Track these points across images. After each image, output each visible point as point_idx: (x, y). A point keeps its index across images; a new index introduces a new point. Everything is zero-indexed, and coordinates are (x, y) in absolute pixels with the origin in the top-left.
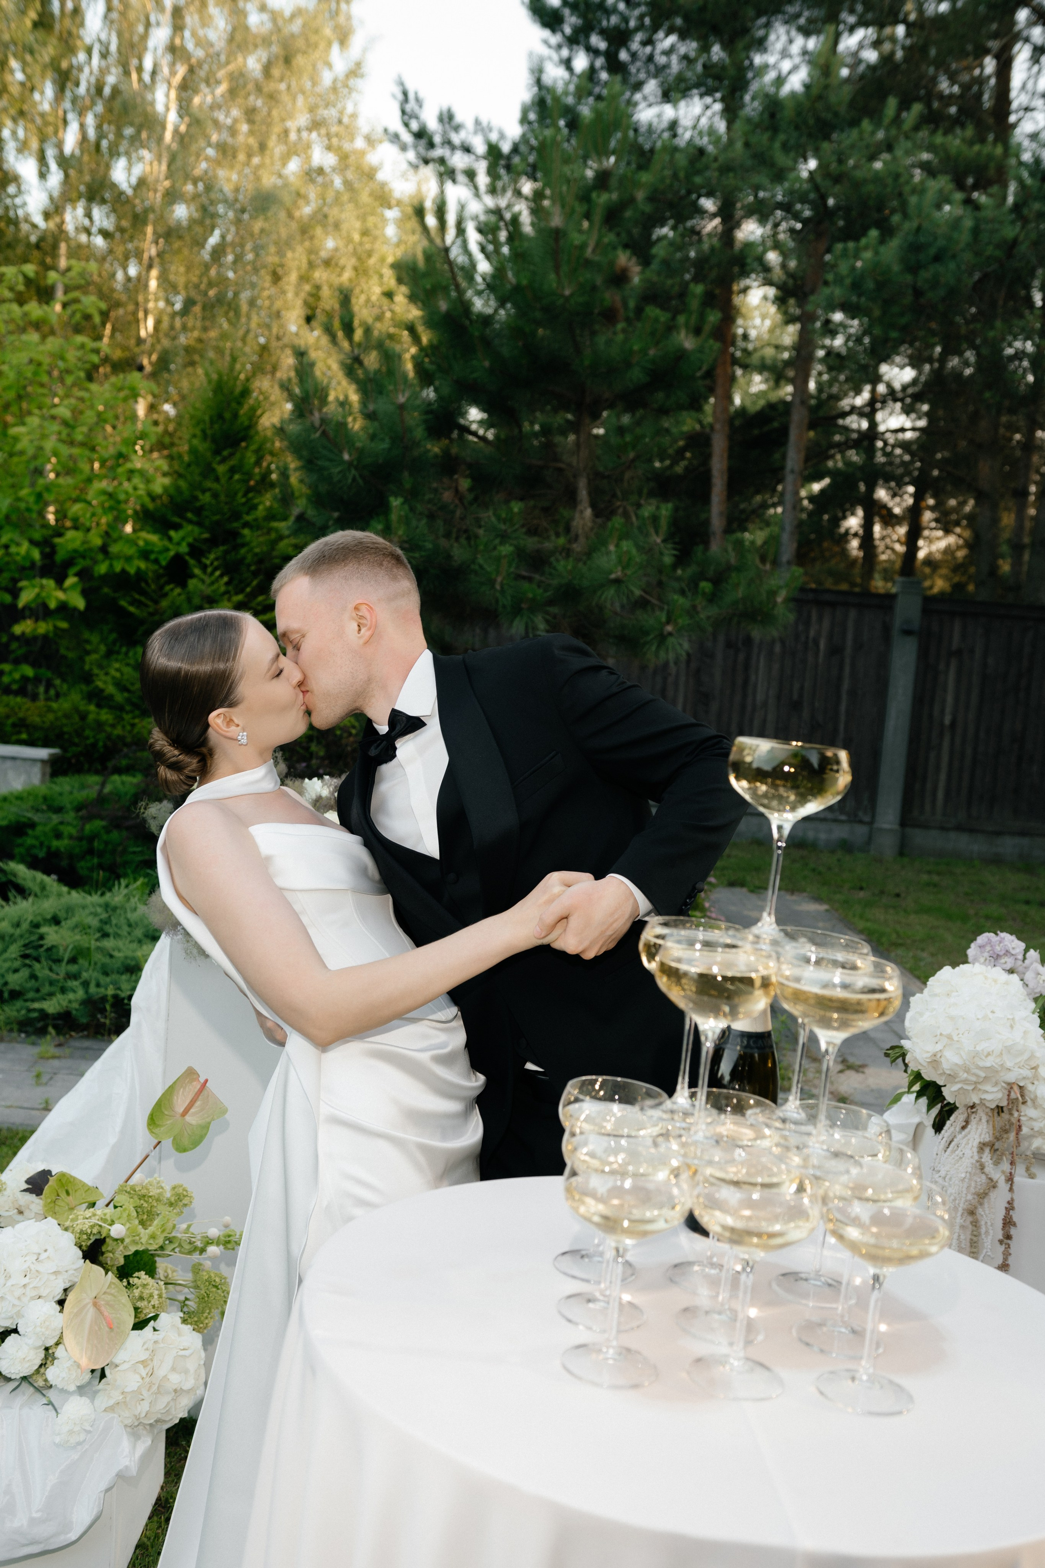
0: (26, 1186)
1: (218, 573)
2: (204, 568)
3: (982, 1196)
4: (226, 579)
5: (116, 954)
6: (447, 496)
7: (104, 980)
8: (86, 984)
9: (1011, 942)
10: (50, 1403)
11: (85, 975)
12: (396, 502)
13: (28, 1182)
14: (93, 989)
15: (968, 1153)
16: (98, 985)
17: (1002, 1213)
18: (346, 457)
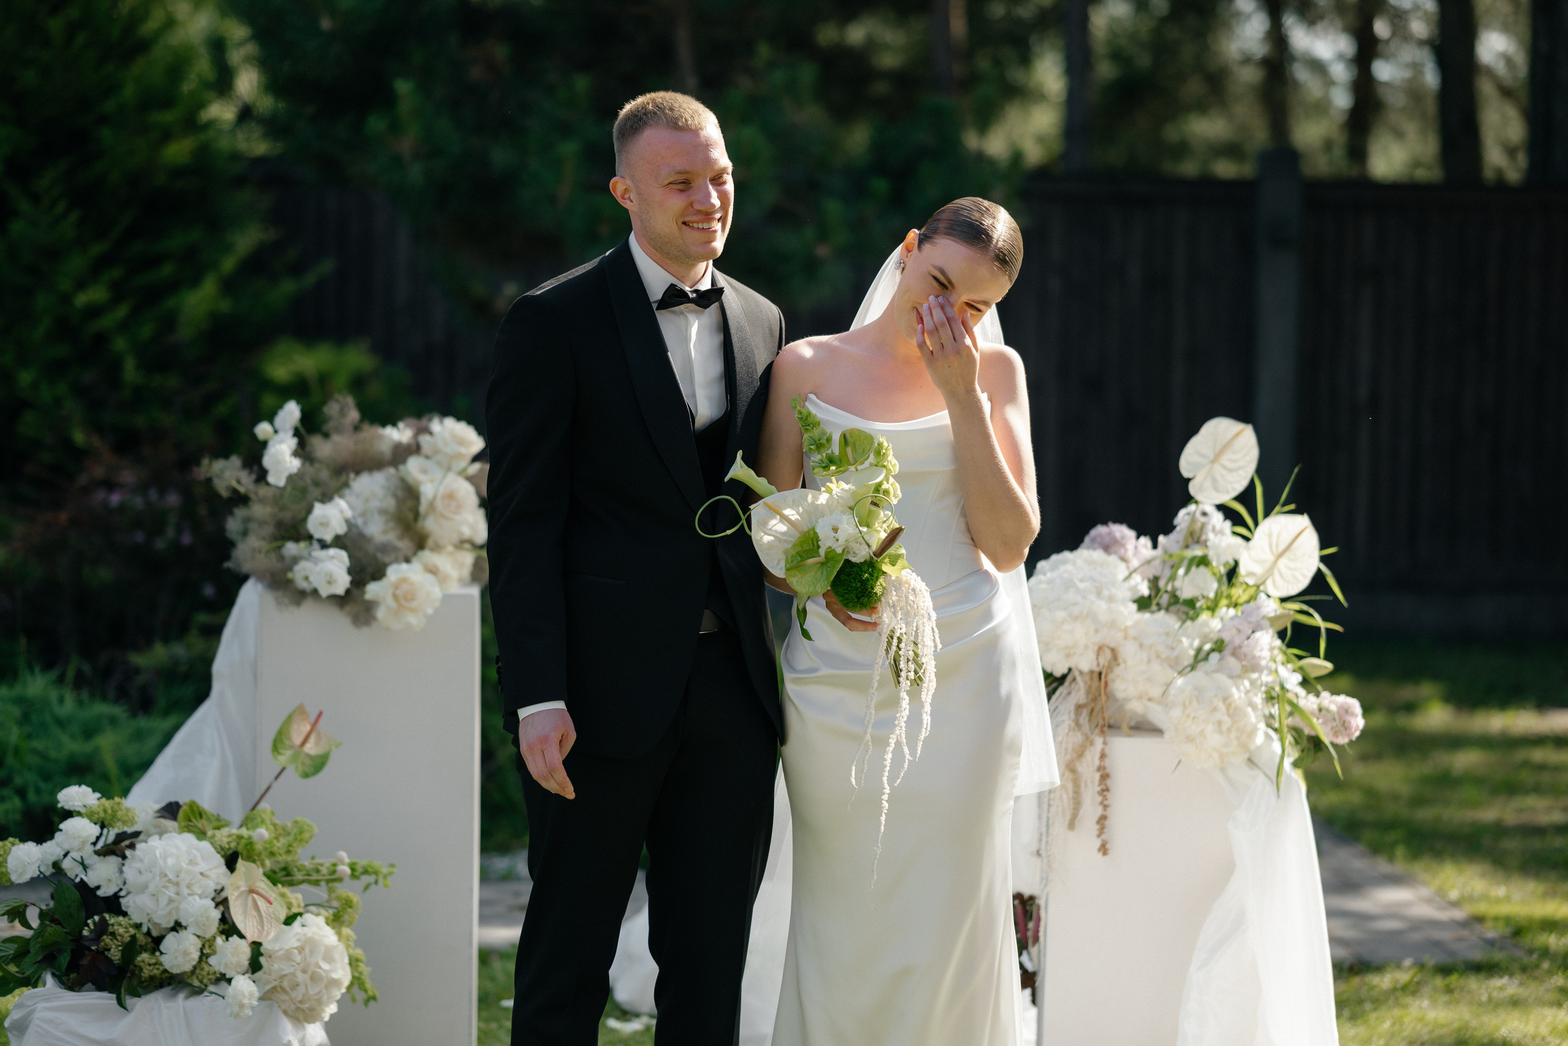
0: (158, 815)
1: (60, 207)
2: (35, 199)
3: (1080, 753)
4: (74, 217)
5: (53, 754)
6: (476, 73)
7: (43, 785)
8: (21, 793)
9: (1122, 532)
10: (212, 993)
11: (18, 781)
12: (403, 87)
13: (158, 811)
14: (32, 797)
15: (1066, 717)
16: (38, 791)
17: (1097, 762)
18: (326, 24)
